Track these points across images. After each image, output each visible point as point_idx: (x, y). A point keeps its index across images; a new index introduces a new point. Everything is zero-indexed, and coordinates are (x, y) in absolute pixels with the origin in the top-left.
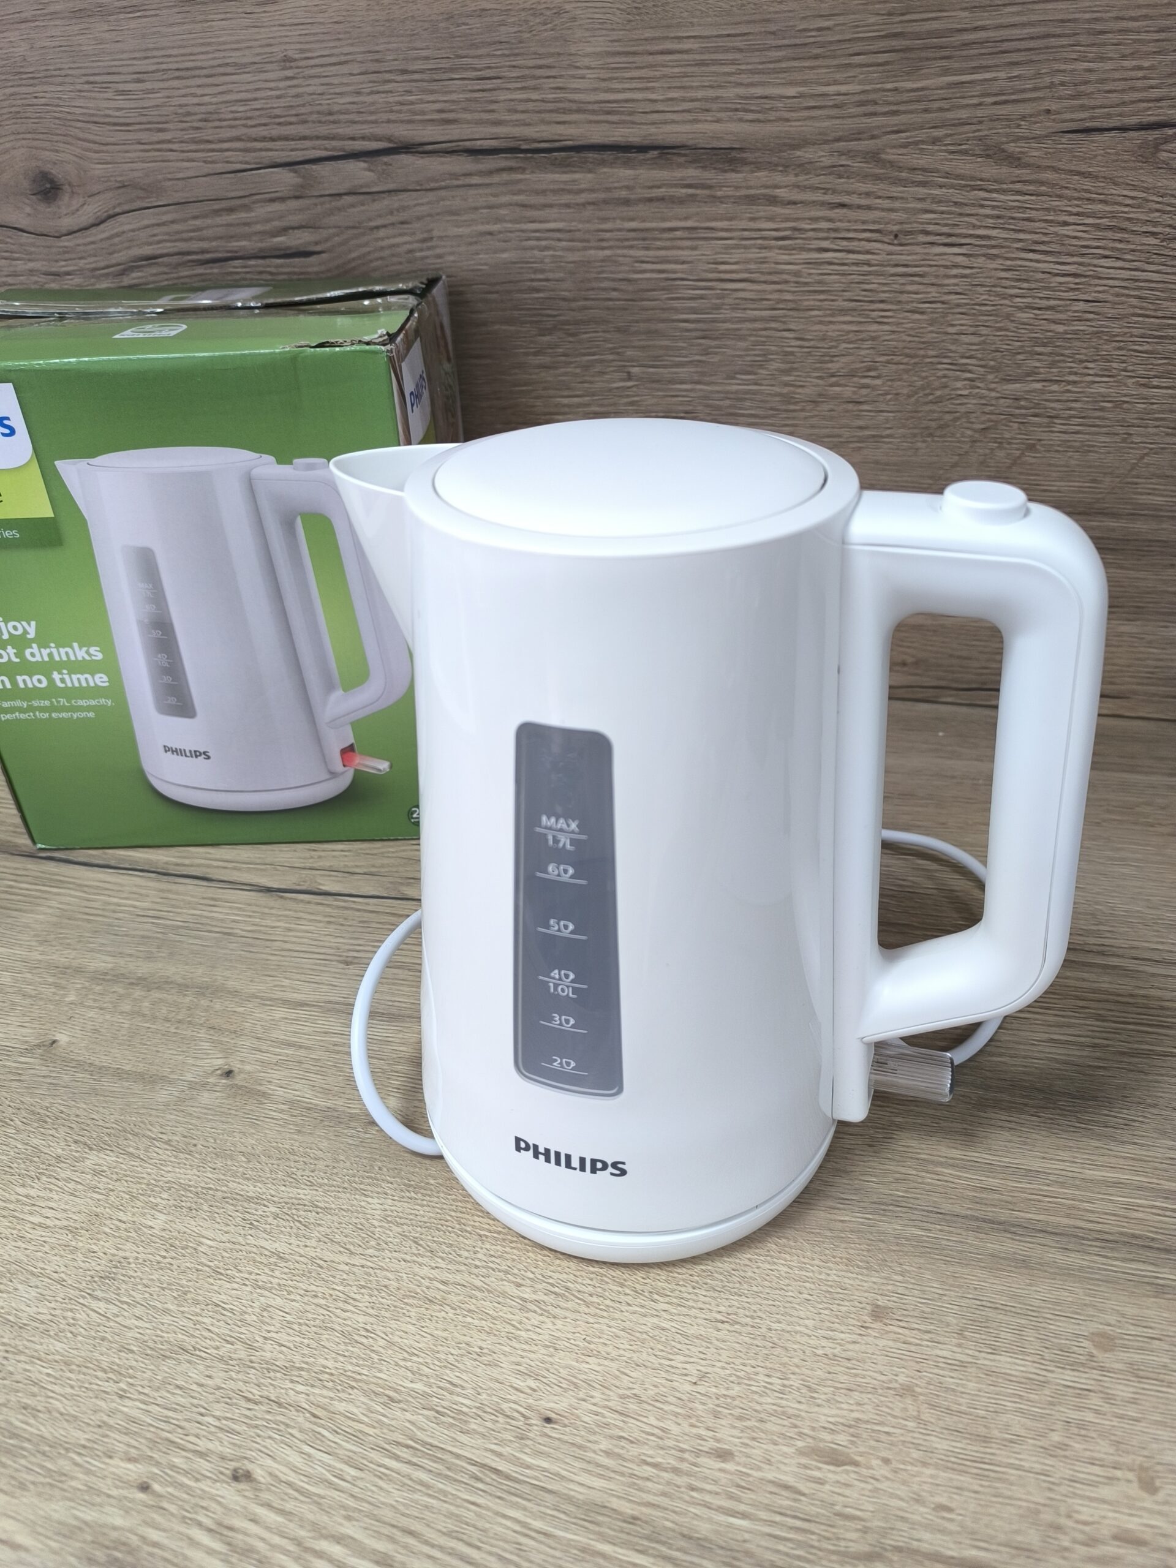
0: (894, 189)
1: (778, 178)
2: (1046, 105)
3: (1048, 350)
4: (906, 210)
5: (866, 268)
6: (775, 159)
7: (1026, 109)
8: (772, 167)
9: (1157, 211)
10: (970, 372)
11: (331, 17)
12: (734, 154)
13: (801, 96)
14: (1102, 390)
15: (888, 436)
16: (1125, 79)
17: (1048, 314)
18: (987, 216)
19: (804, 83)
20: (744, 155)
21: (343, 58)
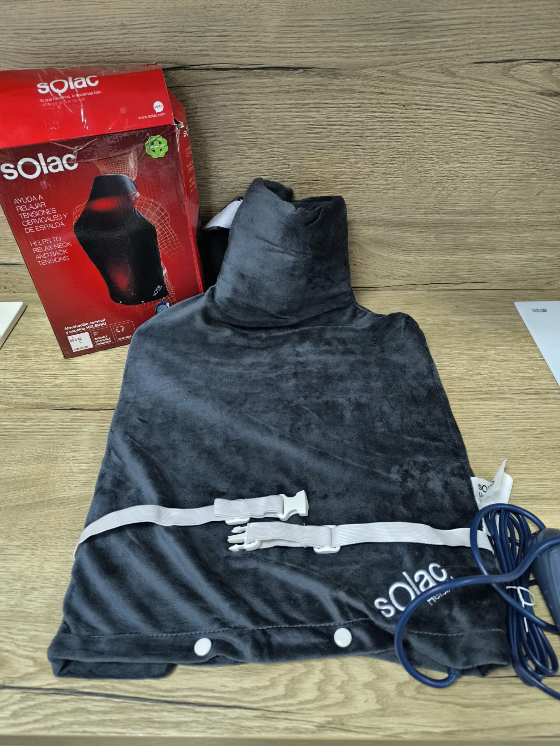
0: (404, 86)
1: (355, 82)
2: (466, 52)
3: (463, 151)
4: (408, 95)
5: (392, 119)
6: (354, 74)
7: (459, 53)
8: (352, 77)
9: (508, 95)
10: (432, 160)
11: (145, 6)
12: (336, 71)
13: (366, 46)
14: (484, 166)
15: (398, 187)
16: (498, 42)
17: (464, 137)
18: (442, 97)
19: (367, 41)
20: (341, 72)
21: (152, 25)
